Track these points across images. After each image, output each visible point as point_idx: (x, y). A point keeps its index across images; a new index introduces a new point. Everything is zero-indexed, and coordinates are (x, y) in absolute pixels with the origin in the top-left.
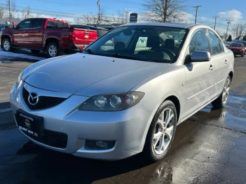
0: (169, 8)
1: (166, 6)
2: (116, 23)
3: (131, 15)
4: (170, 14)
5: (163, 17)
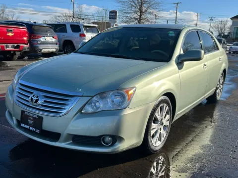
0: (145, 5)
1: (141, 2)
2: (95, 21)
3: (110, 12)
4: (146, 11)
5: (139, 14)
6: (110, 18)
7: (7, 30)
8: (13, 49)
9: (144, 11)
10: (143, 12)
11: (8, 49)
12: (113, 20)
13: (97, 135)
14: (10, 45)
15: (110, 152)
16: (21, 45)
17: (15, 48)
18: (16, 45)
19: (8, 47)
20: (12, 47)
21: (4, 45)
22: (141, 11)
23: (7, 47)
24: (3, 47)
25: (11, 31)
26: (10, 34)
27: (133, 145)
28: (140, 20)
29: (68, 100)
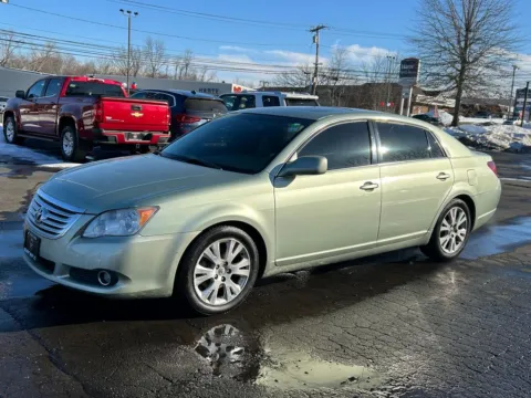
1: (466, 41)
3: (403, 62)
4: (476, 59)
5: (459, 66)
6: (401, 76)
7: (132, 107)
8: (141, 141)
9: (471, 60)
10: (469, 63)
11: (131, 140)
12: (409, 79)
13: (91, 267)
14: (136, 134)
15: (109, 295)
16: (155, 134)
17: (145, 138)
18: (146, 134)
19: (132, 136)
20: (139, 137)
21: (123, 133)
22: (464, 61)
23: (130, 136)
24: (121, 137)
25: (138, 110)
26: (137, 115)
27: (150, 291)
28: (462, 80)
29: (66, 217)
